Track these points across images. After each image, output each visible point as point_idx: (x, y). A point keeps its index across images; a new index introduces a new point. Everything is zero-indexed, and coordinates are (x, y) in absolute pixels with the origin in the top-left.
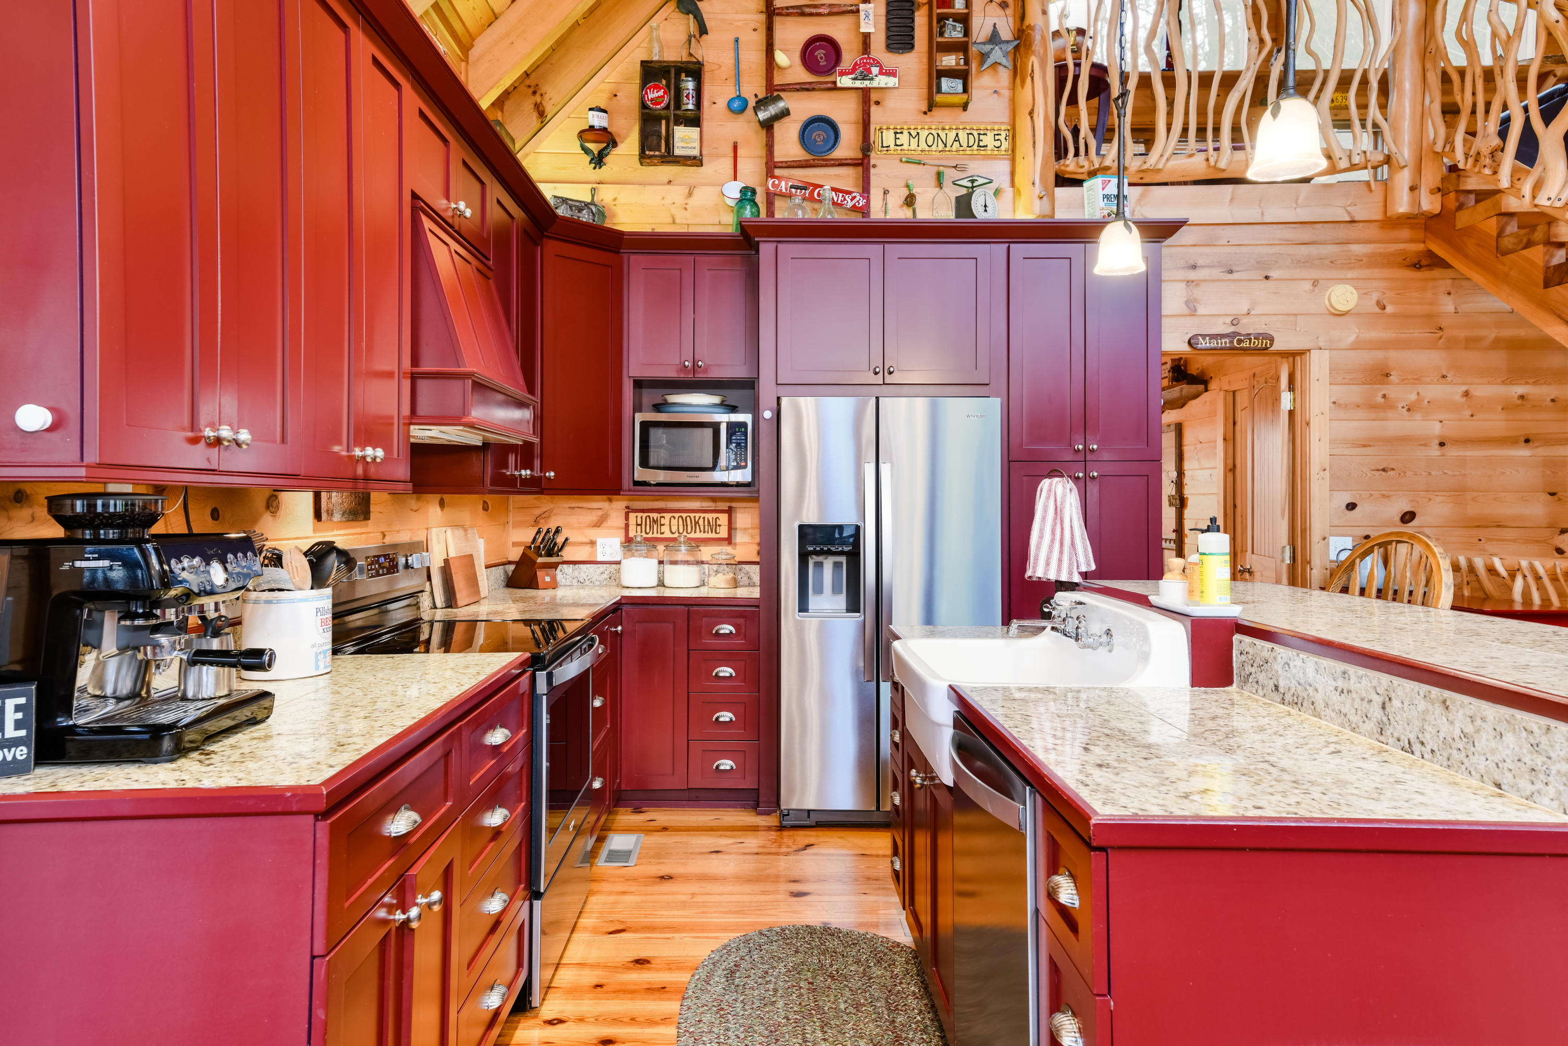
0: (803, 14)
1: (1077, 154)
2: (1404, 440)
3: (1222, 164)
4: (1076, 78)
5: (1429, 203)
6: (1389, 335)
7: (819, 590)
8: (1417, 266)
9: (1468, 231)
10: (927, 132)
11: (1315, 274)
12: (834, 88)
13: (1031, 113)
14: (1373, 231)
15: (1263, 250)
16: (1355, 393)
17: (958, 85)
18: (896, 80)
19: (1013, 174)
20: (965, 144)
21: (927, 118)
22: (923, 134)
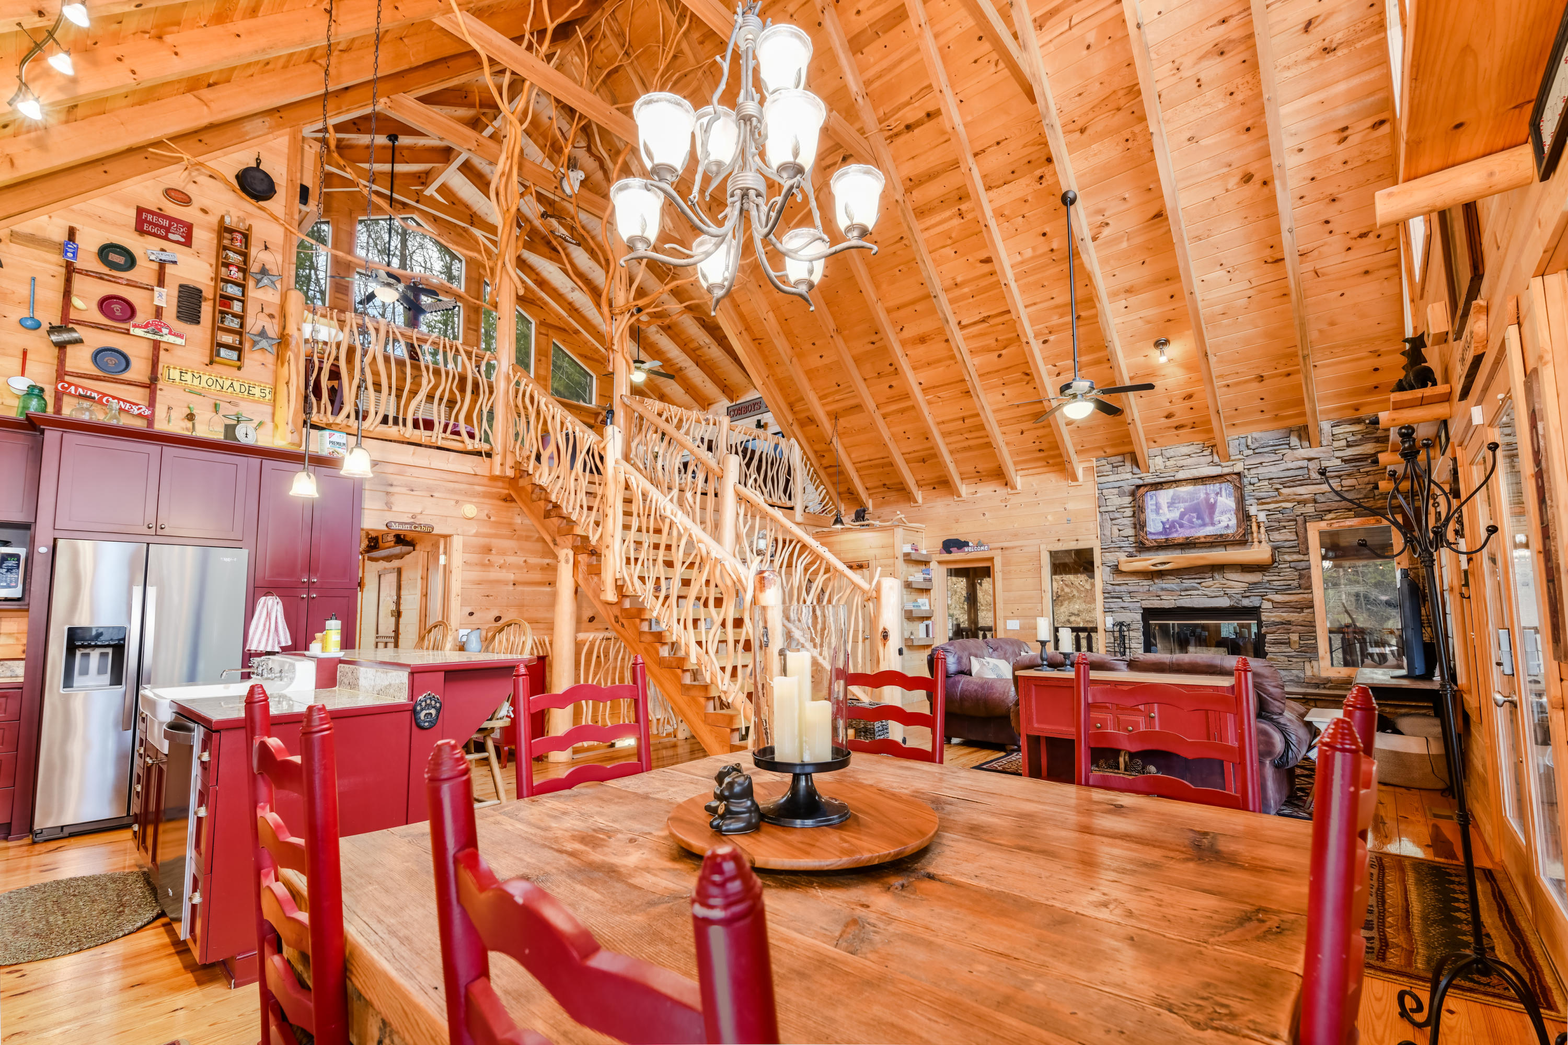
0: (101, 278)
1: (319, 412)
2: (498, 582)
3: (407, 435)
4: (320, 369)
5: (510, 473)
6: (493, 531)
7: (85, 672)
8: (505, 500)
9: (523, 488)
10: (207, 377)
11: (457, 497)
12: (127, 332)
13: (287, 383)
14: (486, 481)
15: (431, 482)
16: (474, 558)
17: (234, 355)
18: (184, 341)
19: (273, 414)
20: (238, 390)
21: (208, 368)
22: (204, 378)
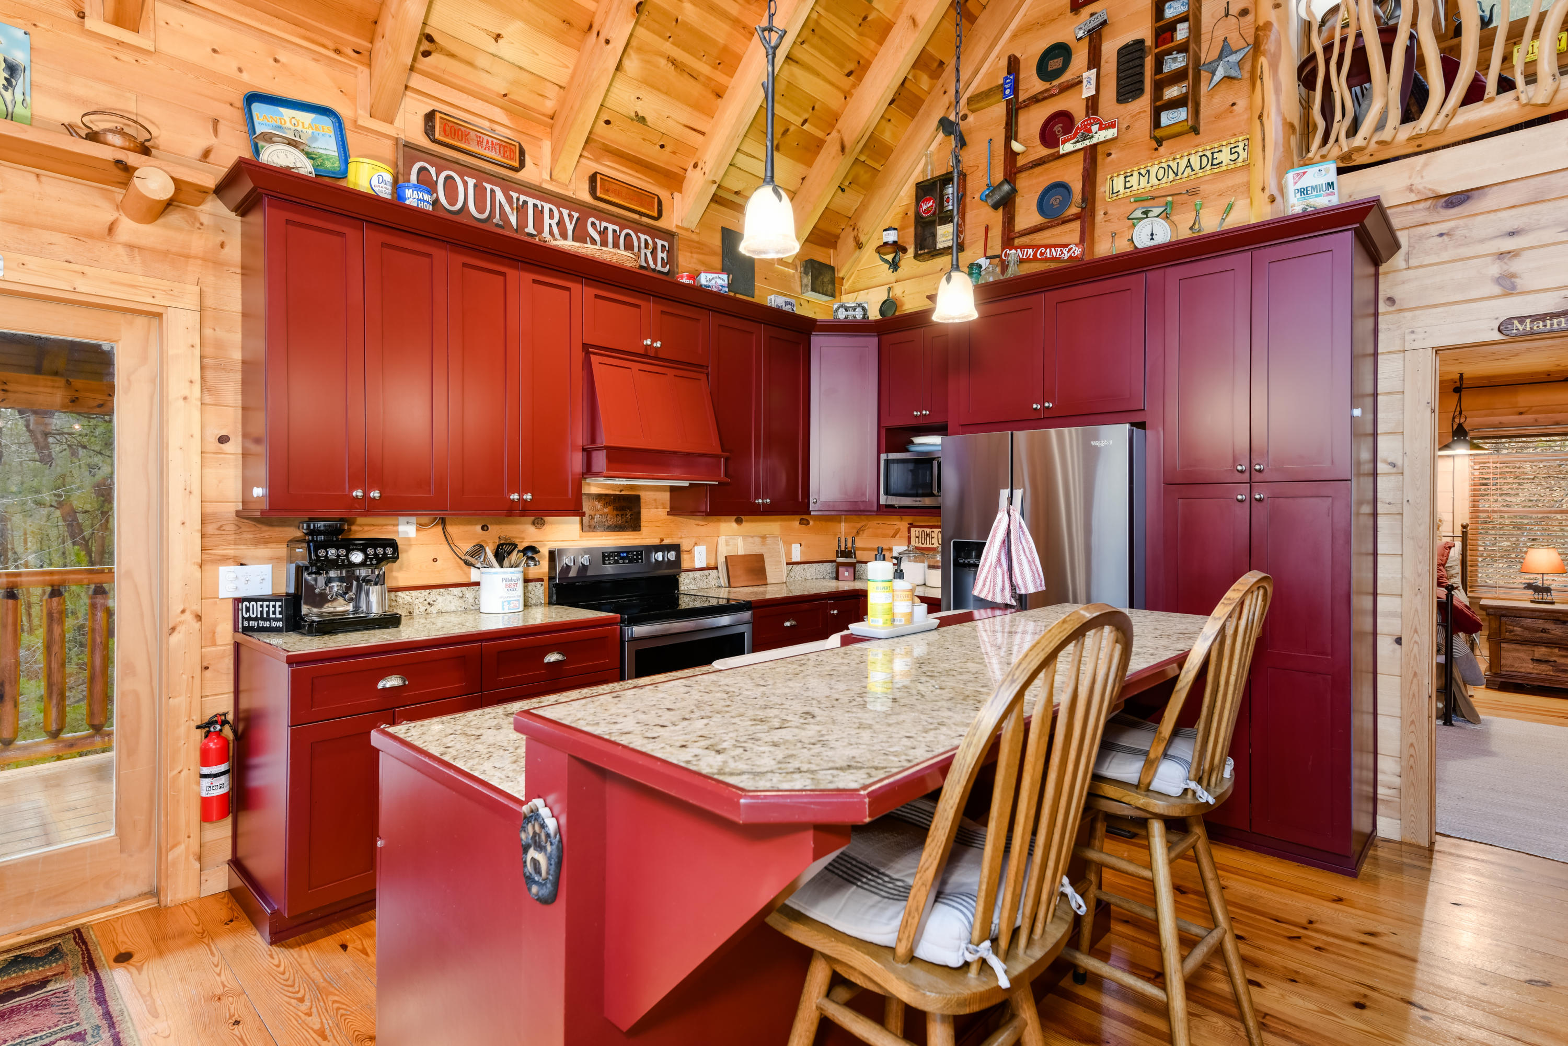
0: (1038, 101)
1: (1325, 143)
10: (1156, 167)
12: (1060, 154)
17: (1187, 111)
18: (1115, 130)
20: (1197, 167)
21: (1156, 154)
22: (1153, 170)
